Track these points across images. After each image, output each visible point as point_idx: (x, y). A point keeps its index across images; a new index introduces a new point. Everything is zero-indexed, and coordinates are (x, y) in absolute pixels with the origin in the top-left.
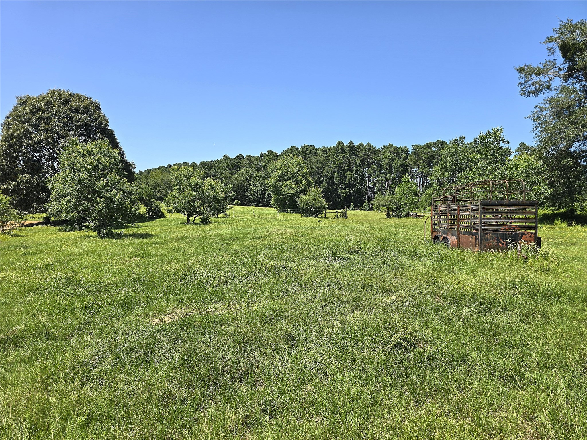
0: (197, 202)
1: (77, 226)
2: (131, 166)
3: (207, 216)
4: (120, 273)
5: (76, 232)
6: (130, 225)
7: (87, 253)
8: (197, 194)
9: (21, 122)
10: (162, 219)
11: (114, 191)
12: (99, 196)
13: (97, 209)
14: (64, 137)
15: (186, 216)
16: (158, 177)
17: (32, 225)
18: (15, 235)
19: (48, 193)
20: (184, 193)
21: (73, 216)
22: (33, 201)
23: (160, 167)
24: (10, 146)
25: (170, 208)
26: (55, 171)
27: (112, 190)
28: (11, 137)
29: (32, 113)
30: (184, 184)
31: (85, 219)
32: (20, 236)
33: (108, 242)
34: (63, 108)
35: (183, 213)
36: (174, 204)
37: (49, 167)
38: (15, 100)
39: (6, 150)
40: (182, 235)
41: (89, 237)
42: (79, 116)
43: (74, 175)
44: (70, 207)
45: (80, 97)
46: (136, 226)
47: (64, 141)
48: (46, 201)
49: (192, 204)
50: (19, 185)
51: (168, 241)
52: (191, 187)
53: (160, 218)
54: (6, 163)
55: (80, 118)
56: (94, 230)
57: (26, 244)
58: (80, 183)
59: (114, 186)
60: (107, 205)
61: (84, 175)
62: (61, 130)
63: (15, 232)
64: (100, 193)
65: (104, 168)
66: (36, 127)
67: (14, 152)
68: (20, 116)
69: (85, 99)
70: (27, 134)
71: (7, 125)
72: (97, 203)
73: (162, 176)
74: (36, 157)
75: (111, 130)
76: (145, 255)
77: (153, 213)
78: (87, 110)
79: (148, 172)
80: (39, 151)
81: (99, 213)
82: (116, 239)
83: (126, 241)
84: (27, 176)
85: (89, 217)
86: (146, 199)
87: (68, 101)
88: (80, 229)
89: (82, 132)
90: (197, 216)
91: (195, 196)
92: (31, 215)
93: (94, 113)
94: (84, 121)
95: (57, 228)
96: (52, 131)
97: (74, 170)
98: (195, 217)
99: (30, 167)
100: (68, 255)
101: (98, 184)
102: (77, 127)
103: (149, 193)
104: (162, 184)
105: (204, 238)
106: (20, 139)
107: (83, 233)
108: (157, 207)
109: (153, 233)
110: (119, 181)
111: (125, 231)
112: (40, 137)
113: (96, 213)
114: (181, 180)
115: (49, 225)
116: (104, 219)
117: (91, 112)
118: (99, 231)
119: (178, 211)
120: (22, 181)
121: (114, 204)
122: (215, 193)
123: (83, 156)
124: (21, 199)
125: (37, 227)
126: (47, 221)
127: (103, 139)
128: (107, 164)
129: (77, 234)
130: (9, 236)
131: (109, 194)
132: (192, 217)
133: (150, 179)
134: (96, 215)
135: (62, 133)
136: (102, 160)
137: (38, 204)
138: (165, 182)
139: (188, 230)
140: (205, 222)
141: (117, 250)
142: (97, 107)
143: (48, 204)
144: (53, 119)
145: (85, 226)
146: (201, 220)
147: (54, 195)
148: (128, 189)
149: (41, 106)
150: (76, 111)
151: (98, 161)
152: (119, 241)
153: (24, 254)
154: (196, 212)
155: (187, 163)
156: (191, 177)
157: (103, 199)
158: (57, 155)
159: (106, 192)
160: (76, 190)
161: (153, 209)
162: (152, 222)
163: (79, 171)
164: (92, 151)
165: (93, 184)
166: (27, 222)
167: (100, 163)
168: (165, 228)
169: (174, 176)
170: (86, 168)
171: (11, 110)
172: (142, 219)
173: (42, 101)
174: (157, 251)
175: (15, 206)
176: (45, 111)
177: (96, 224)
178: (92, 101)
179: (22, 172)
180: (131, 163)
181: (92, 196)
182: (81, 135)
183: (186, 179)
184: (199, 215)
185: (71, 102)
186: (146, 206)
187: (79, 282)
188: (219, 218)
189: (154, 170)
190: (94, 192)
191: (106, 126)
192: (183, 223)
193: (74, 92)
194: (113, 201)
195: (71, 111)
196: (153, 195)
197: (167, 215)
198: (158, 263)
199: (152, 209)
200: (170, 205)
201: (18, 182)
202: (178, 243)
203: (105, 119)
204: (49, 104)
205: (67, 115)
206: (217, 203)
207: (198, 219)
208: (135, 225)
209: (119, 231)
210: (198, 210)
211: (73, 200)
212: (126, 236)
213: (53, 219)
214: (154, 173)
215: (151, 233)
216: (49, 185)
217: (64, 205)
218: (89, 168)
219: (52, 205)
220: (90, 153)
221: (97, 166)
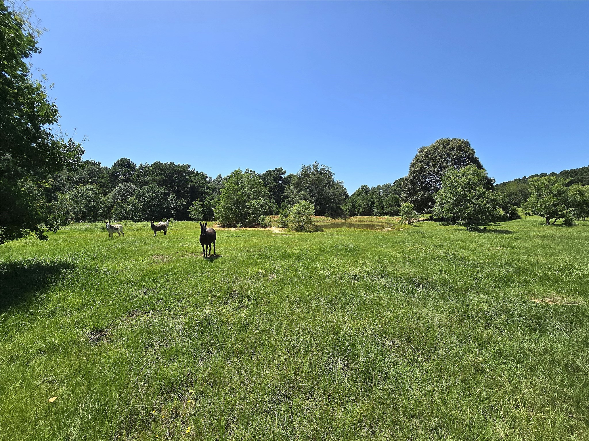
0: (560, 206)
1: (451, 222)
2: (492, 181)
3: (571, 218)
4: (491, 257)
5: (450, 226)
6: (492, 223)
7: (462, 240)
8: (559, 199)
9: (420, 162)
10: (518, 220)
11: (481, 199)
12: (469, 203)
13: (467, 211)
14: (444, 167)
15: (545, 218)
16: (514, 188)
17: (423, 220)
18: (415, 226)
19: (434, 202)
20: (544, 199)
21: (450, 216)
22: (424, 207)
23: (515, 180)
24: (414, 177)
25: (527, 211)
26: (438, 189)
27: (478, 199)
28: (415, 171)
29: (426, 156)
30: (545, 191)
31: (458, 218)
32: (418, 226)
33: (475, 234)
34: (444, 150)
35: (543, 216)
36: (533, 208)
37: (434, 186)
38: (417, 150)
39: (412, 179)
40: (543, 233)
41: (461, 230)
42: (454, 152)
43: (452, 190)
44: (449, 210)
45: (455, 140)
46: (498, 224)
47: (444, 170)
48: (432, 207)
49: (553, 208)
50: (417, 198)
51: (529, 238)
52: (552, 193)
53: (516, 219)
54: (412, 186)
55: (455, 154)
56: (464, 225)
57: (422, 231)
58: (456, 194)
59: (481, 196)
60: (475, 209)
61: (459, 189)
62: (443, 163)
63: (415, 224)
64: (469, 201)
65: (474, 183)
66: (428, 164)
67: (415, 180)
68: (419, 159)
69: (459, 141)
70: (423, 169)
71: (413, 165)
72: (468, 208)
73: (518, 186)
74: (427, 181)
75: (476, 158)
76: (509, 246)
77: (510, 215)
78: (460, 147)
79: (504, 184)
80: (429, 178)
81: (468, 214)
82: (481, 233)
83: (489, 235)
84: (422, 193)
85: (461, 217)
86: (501, 204)
87: (448, 144)
88: (453, 224)
89: (456, 162)
90: (559, 218)
91: (557, 201)
92: (423, 215)
93: (465, 148)
94: (458, 155)
95: (438, 223)
96: (437, 165)
97: (452, 187)
98: (556, 219)
99: (423, 188)
100: (449, 240)
101: (469, 195)
102: (452, 160)
103: (505, 200)
104: (518, 193)
105: (572, 238)
106: (419, 172)
107: (455, 227)
108: (513, 210)
109: (512, 230)
110: (484, 192)
111: (488, 228)
112: (430, 169)
113: (467, 214)
114: (541, 188)
115: (433, 221)
116: (471, 219)
117: (463, 148)
118: (467, 226)
119: (537, 214)
120: (419, 195)
121: (480, 208)
122: (584, 198)
123: (459, 177)
124: (418, 206)
125: (426, 222)
126: (431, 219)
127: (471, 164)
128: (476, 180)
129: (451, 228)
130: (412, 226)
131: (477, 201)
132: (552, 219)
133: (506, 189)
134: (467, 215)
135: (443, 165)
136: (472, 178)
137: (427, 209)
138: (520, 191)
139: (549, 230)
140: (568, 224)
141: (484, 240)
142: (467, 144)
143: (434, 208)
144: (438, 157)
145: (458, 223)
146: (564, 223)
147: (437, 203)
148: (492, 197)
149: (431, 151)
150: (453, 150)
151: (470, 179)
152: (485, 234)
153: (423, 237)
154: (557, 215)
155: (544, 174)
156: (553, 185)
157: (472, 205)
158: (440, 179)
159: (475, 200)
160: (453, 199)
161: (510, 212)
162: (509, 222)
163: (456, 187)
164: (465, 173)
165: (465, 195)
166: (420, 219)
167: (471, 181)
168: (523, 227)
169: (533, 185)
170: (460, 185)
171: (415, 157)
172: (503, 219)
173: (432, 148)
174: (521, 245)
175: (414, 209)
176: (434, 154)
177: (466, 221)
178: (463, 141)
179: (420, 191)
180: (492, 178)
181: (464, 203)
182: (455, 164)
183: (547, 187)
184: (561, 217)
185: (449, 144)
186: (503, 209)
187: (462, 258)
188: (586, 221)
189: (509, 182)
190: (465, 200)
191: (474, 155)
192: (542, 224)
193: (451, 138)
194: (479, 206)
195: (450, 150)
196: (508, 202)
197: (523, 217)
198: (524, 254)
199: (508, 213)
200: (528, 209)
201: (417, 196)
202: (541, 240)
203: (473, 151)
204: (436, 149)
205: (447, 153)
206: (586, 207)
207: (560, 221)
208: (496, 224)
209: (483, 227)
210: (560, 213)
211: (451, 206)
212: (489, 231)
213: (435, 217)
214: (510, 185)
215: (509, 230)
216: (435, 197)
217: (445, 209)
218: (463, 184)
219: (436, 209)
220: (464, 175)
221: (468, 183)
